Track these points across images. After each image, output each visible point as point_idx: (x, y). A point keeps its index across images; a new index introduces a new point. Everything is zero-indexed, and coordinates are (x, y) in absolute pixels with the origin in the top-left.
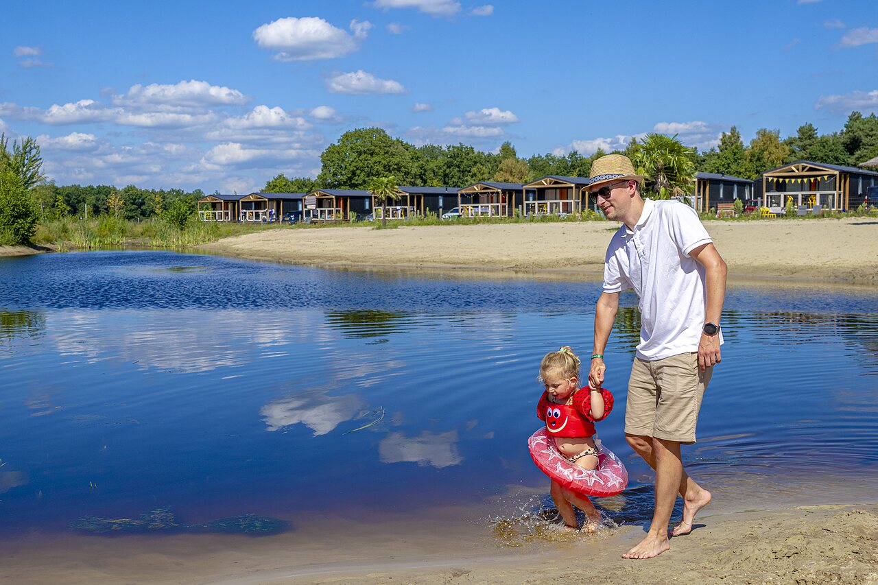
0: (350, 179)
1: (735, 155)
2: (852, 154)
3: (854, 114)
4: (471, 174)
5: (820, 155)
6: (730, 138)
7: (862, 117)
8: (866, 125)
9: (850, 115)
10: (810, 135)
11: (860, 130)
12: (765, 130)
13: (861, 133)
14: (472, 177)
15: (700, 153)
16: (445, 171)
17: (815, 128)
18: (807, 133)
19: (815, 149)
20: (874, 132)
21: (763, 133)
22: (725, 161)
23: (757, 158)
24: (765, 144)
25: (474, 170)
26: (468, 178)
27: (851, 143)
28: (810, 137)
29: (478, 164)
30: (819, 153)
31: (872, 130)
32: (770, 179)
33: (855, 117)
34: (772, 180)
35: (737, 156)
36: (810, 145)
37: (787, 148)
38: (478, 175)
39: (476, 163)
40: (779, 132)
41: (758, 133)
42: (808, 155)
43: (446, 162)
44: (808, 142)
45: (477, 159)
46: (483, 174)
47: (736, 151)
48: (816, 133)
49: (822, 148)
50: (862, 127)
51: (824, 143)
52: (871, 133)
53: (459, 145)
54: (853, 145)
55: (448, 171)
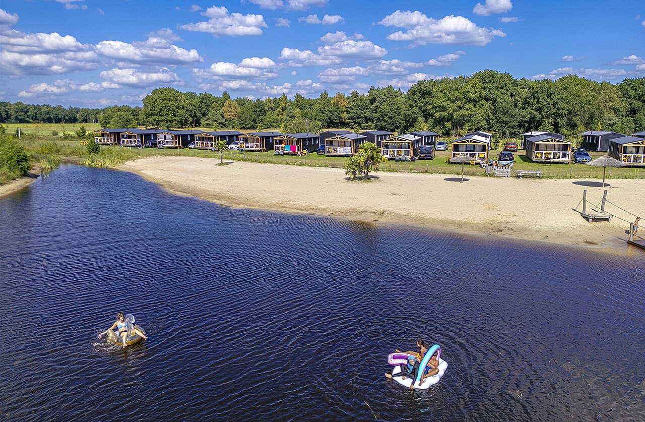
0: (160, 112)
1: (327, 103)
2: (372, 104)
3: (372, 87)
7: (375, 89)
11: (375, 94)
12: (339, 93)
18: (356, 95)
23: (336, 104)
24: (339, 99)
25: (213, 105)
28: (357, 97)
29: (215, 103)
36: (356, 100)
37: (347, 101)
40: (344, 94)
43: (199, 101)
45: (214, 100)
48: (359, 95)
51: (362, 99)
53: (205, 93)
54: (373, 101)
55: (201, 105)
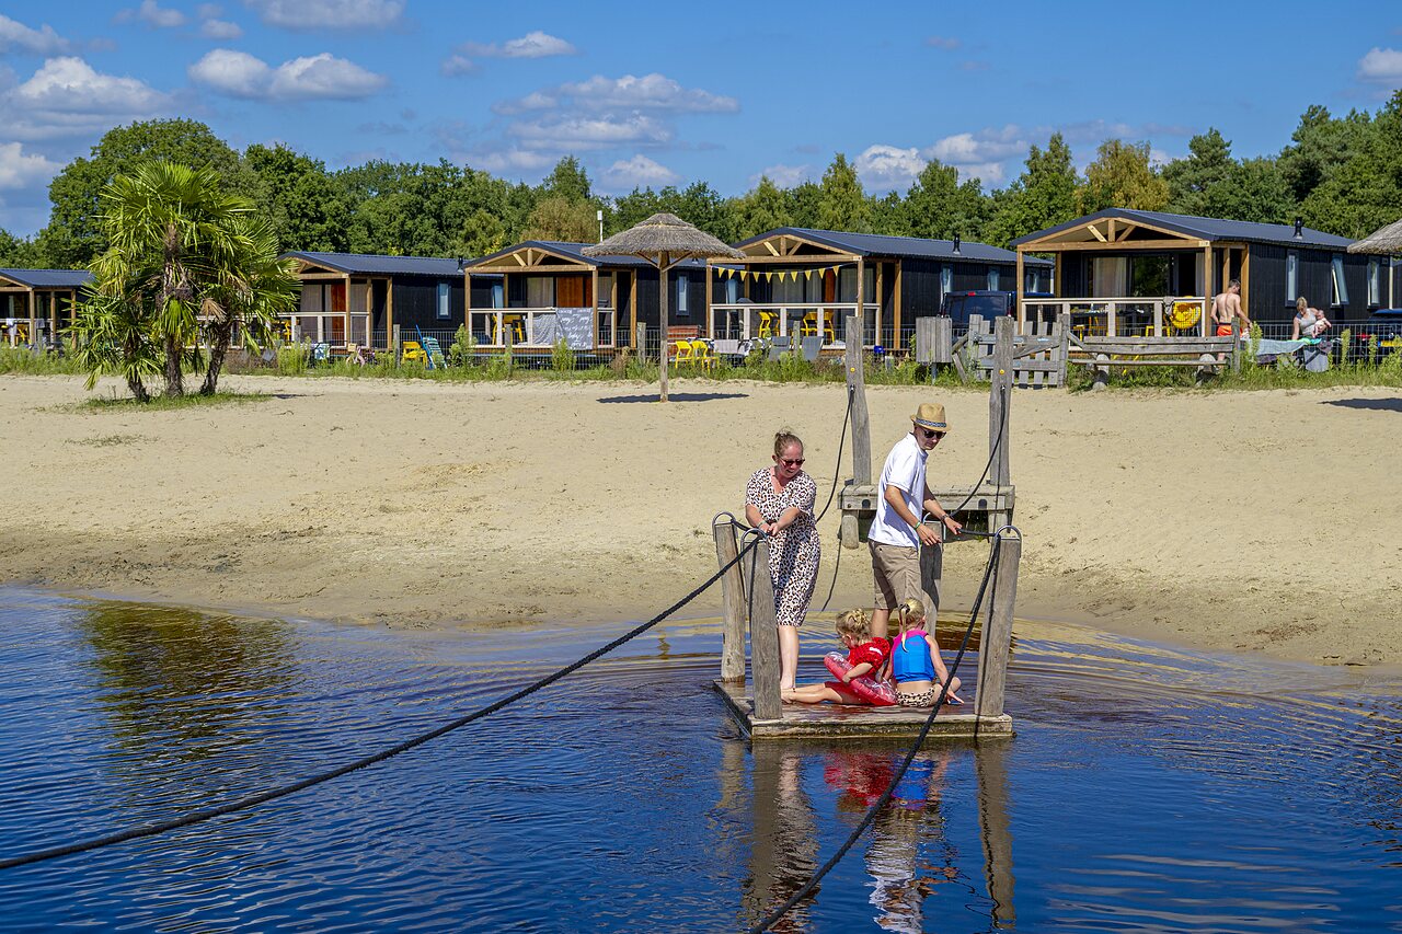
1: (1050, 199)
3: (1313, 110)
4: (463, 232)
5: (1233, 201)
6: (1047, 159)
7: (1331, 119)
8: (1333, 137)
9: (1305, 112)
10: (1214, 157)
11: (1319, 148)
12: (1116, 144)
13: (1319, 155)
14: (467, 239)
15: (986, 193)
16: (403, 224)
17: (1226, 141)
18: (1210, 153)
19: (1222, 188)
20: (1347, 153)
21: (1113, 152)
22: (1028, 211)
24: (1115, 175)
25: (471, 223)
26: (458, 242)
27: (1304, 177)
28: (1216, 160)
29: (482, 211)
30: (1228, 196)
31: (1345, 148)
32: (721, 270)
33: (1315, 118)
34: (726, 273)
35: (1056, 200)
36: (1215, 180)
37: (1165, 185)
38: (481, 235)
39: (476, 206)
40: (1148, 148)
41: (1103, 149)
42: (1208, 203)
43: (405, 202)
44: (1209, 172)
45: (480, 198)
46: (491, 234)
47: (1052, 189)
48: (1228, 153)
49: (1236, 186)
50: (1322, 141)
51: (1241, 175)
52: (1340, 155)
53: (438, 165)
54: (1306, 180)
55: (409, 224)
